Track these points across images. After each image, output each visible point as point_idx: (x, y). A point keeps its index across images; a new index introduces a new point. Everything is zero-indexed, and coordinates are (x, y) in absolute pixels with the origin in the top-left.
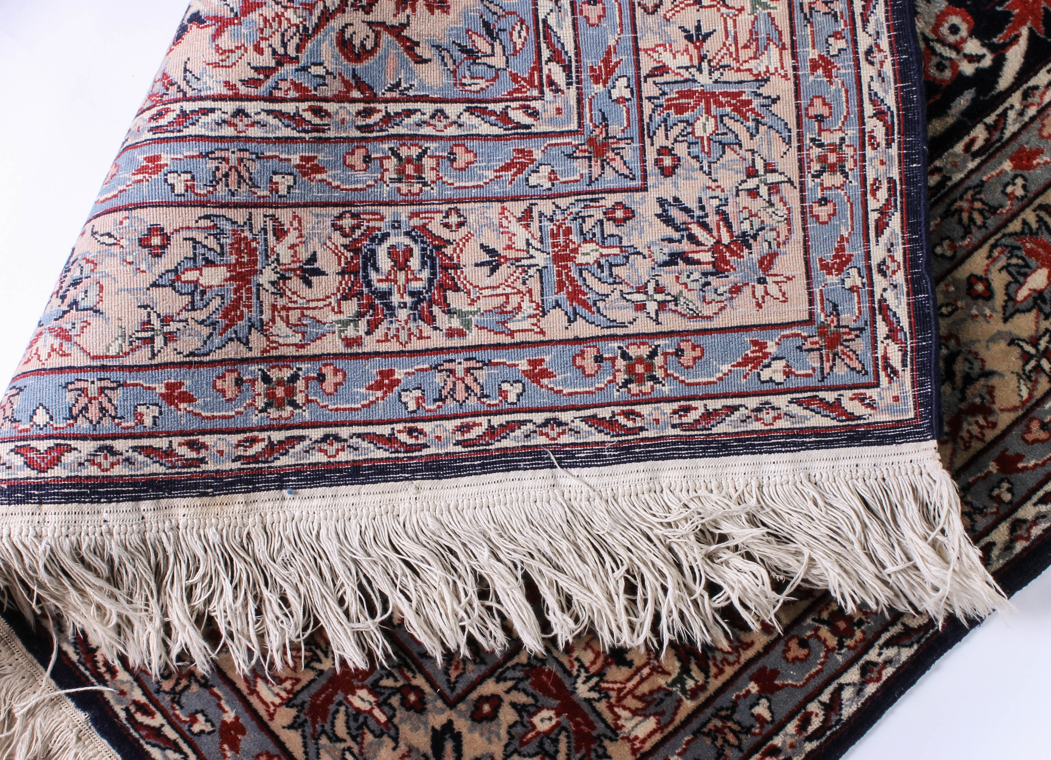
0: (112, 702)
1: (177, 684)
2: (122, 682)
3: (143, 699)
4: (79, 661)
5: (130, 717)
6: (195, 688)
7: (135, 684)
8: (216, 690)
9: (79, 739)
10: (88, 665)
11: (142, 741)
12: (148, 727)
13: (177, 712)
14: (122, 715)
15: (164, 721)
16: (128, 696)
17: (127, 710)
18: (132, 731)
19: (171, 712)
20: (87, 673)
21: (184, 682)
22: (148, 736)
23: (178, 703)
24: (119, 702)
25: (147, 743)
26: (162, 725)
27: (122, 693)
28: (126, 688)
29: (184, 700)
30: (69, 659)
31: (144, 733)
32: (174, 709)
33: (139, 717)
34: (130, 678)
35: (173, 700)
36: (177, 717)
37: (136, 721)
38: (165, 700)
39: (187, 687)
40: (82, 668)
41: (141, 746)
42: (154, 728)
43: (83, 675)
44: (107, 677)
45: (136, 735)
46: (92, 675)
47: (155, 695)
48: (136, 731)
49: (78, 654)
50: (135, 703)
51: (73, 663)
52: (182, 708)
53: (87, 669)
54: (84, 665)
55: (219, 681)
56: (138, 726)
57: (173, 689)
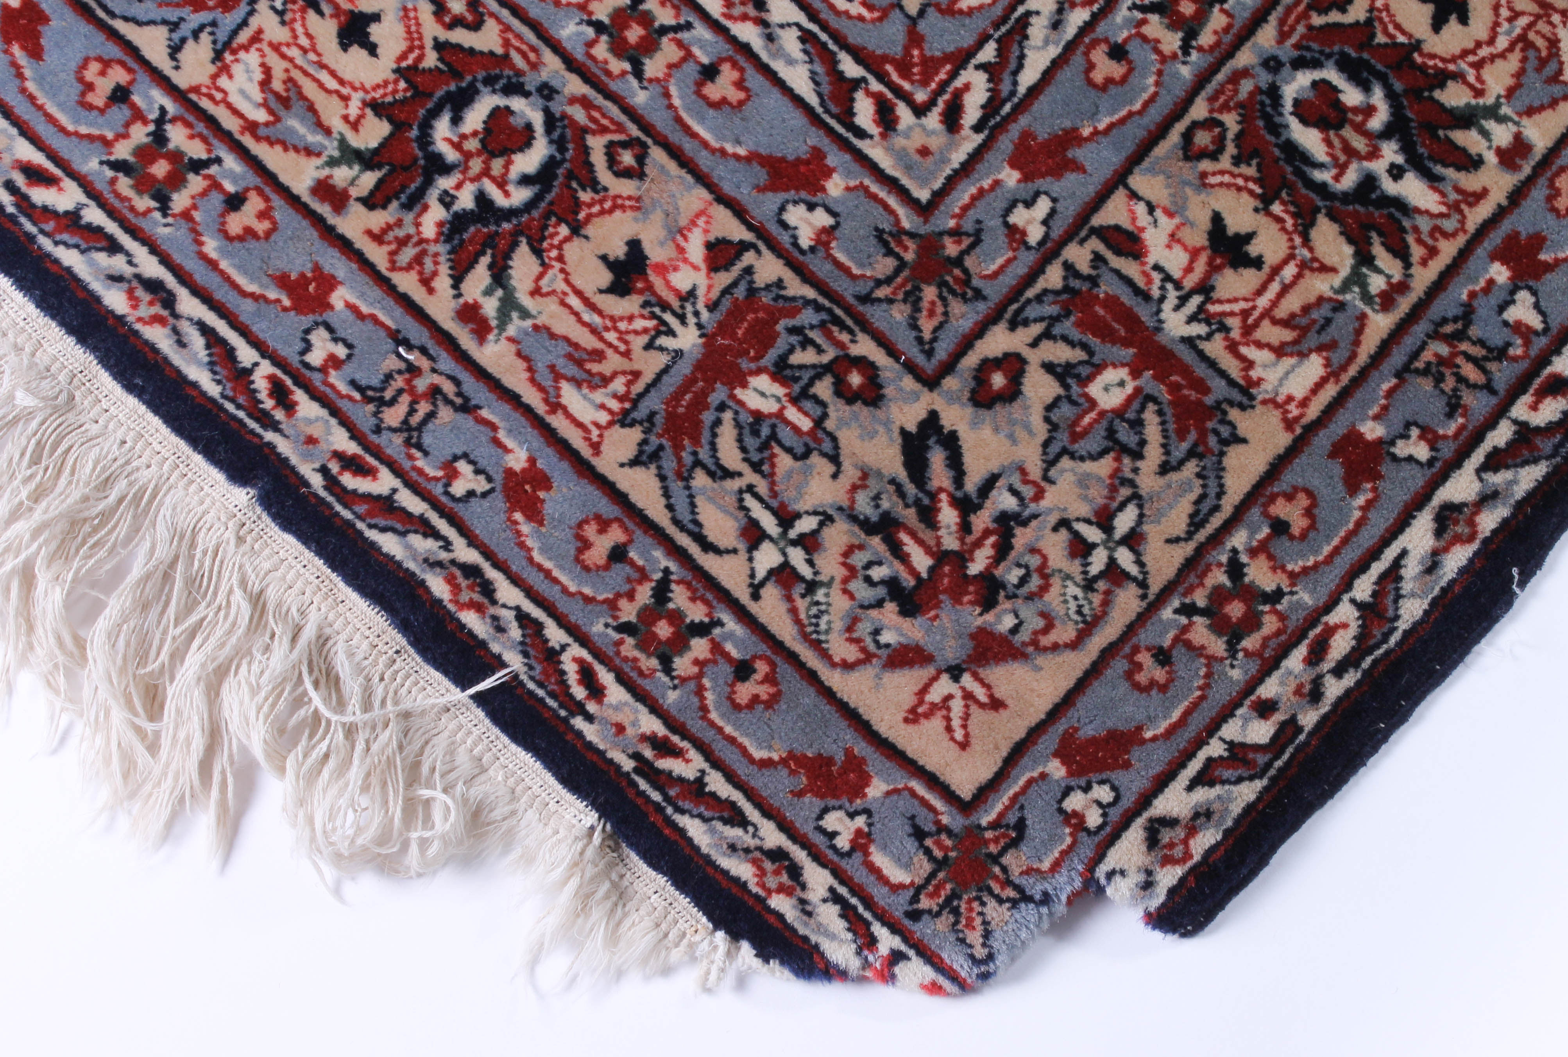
0: (294, 460)
1: (412, 411)
2: (309, 422)
3: (352, 448)
4: (223, 396)
5: (332, 483)
6: (445, 414)
7: (333, 421)
8: (485, 413)
9: (240, 540)
10: (241, 400)
11: (360, 525)
12: (368, 498)
13: (420, 463)
14: (317, 481)
15: (396, 483)
16: (323, 446)
17: (324, 470)
18: (338, 508)
19: (407, 465)
20: (241, 414)
21: (424, 408)
22: (370, 514)
23: (419, 447)
24: (307, 457)
25: (371, 526)
26: (395, 491)
27: (311, 441)
28: (316, 431)
29: (427, 440)
30: (204, 394)
31: (361, 509)
32: (411, 457)
33: (349, 481)
34: (323, 413)
35: (408, 443)
36: (420, 472)
37: (344, 489)
38: (393, 445)
39: (431, 415)
40: (230, 407)
41: (360, 533)
42: (379, 497)
43: (234, 418)
44: (279, 415)
45: (347, 514)
46: (250, 415)
47: (373, 438)
48: (346, 506)
49: (219, 382)
50: (338, 455)
51: (212, 400)
52: (426, 454)
53: (239, 407)
54: (232, 400)
55: (492, 396)
56: (348, 497)
57: (405, 422)
